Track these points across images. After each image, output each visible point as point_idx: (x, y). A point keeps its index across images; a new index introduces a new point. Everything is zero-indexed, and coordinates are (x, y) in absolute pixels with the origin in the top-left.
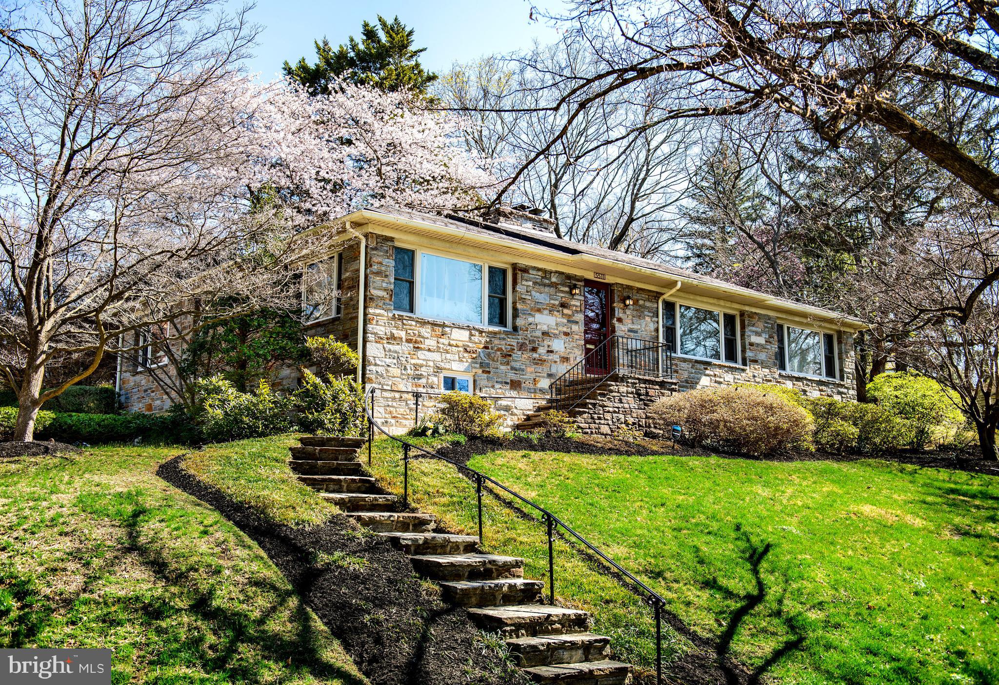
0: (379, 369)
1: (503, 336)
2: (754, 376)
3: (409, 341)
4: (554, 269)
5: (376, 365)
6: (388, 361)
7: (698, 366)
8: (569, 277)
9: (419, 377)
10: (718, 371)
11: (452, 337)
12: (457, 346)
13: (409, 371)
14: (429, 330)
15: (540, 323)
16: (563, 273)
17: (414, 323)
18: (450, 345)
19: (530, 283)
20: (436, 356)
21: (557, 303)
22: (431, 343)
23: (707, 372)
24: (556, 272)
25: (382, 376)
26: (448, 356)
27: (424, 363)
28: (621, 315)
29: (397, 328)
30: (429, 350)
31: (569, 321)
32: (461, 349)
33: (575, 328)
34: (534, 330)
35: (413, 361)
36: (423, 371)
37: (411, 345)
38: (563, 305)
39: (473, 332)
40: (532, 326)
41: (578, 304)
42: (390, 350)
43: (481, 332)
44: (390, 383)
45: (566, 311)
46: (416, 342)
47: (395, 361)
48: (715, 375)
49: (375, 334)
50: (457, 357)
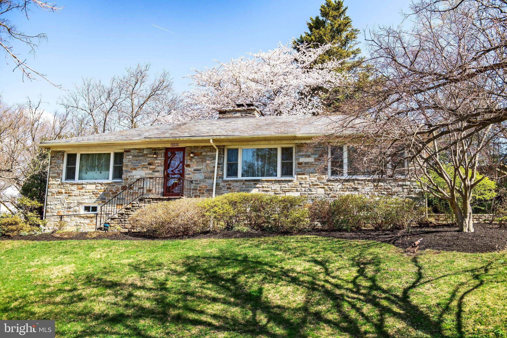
0: (51, 206)
1: (113, 184)
2: (301, 184)
3: (66, 193)
4: (145, 147)
5: (51, 205)
6: (56, 202)
7: (247, 183)
8: (154, 149)
9: (70, 208)
10: (265, 185)
11: (87, 188)
12: (89, 192)
13: (65, 206)
14: (76, 187)
15: (135, 175)
16: (151, 148)
17: (68, 185)
18: (86, 192)
19: (131, 157)
20: (78, 198)
21: (146, 163)
22: (77, 192)
23: (258, 186)
24: (147, 148)
25: (53, 209)
26: (84, 197)
27: (72, 201)
28: (188, 163)
29: (61, 188)
30: (75, 196)
31: (153, 171)
32: (91, 193)
33: (157, 174)
34: (131, 179)
35: (67, 201)
36: (72, 205)
37: (67, 195)
38: (150, 164)
39: (97, 185)
40: (131, 177)
41: (160, 162)
42: (57, 198)
43: (101, 184)
44: (56, 212)
45: (151, 167)
46: (69, 193)
47: (59, 202)
48: (263, 187)
49: (51, 192)
50: (88, 197)
